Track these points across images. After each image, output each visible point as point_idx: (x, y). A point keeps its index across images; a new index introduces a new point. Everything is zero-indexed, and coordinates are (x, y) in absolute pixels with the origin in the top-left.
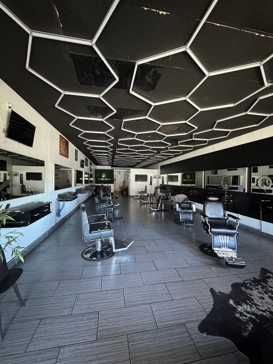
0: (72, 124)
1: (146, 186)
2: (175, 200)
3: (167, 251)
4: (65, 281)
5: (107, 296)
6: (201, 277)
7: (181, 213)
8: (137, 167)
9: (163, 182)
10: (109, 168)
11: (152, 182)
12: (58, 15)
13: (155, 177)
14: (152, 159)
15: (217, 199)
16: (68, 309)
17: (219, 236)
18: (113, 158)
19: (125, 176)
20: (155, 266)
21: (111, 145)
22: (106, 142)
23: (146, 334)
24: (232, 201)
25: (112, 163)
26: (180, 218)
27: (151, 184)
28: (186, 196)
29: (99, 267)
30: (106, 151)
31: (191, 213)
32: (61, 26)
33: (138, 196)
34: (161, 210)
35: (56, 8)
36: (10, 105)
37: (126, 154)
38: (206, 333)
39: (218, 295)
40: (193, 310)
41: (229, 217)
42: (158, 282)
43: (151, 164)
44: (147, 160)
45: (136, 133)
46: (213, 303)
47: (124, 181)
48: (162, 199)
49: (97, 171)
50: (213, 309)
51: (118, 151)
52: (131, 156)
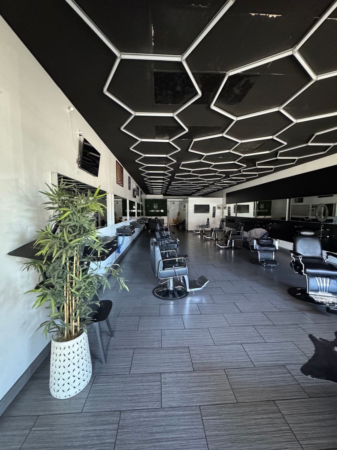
0: (133, 148)
1: (208, 219)
2: (252, 235)
3: (249, 293)
4: (146, 318)
5: (192, 334)
6: (297, 323)
7: (260, 251)
8: (195, 195)
9: (229, 213)
10: (161, 197)
11: (215, 213)
12: (153, 34)
13: (219, 208)
14: (216, 185)
15: (312, 233)
16: (157, 343)
17: (317, 278)
18: (170, 184)
19: (180, 207)
20: (239, 309)
21: (170, 169)
22: (166, 166)
23: (243, 370)
24: (328, 237)
25: (166, 191)
26: (258, 257)
27: (214, 215)
28: (265, 230)
29: (172, 307)
30: (163, 177)
31: (273, 251)
32: (153, 44)
33: (198, 231)
34: (230, 248)
35: (152, 28)
36: (80, 132)
37: (186, 180)
38: (311, 376)
39: (319, 341)
40: (292, 354)
41: (328, 256)
42: (246, 324)
43: (214, 191)
44: (209, 186)
45: (205, 154)
46: (314, 349)
47: (179, 212)
48: (232, 234)
49: (147, 201)
50: (315, 354)
51: (177, 176)
52: (192, 182)
